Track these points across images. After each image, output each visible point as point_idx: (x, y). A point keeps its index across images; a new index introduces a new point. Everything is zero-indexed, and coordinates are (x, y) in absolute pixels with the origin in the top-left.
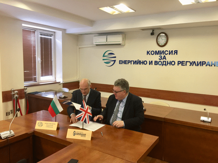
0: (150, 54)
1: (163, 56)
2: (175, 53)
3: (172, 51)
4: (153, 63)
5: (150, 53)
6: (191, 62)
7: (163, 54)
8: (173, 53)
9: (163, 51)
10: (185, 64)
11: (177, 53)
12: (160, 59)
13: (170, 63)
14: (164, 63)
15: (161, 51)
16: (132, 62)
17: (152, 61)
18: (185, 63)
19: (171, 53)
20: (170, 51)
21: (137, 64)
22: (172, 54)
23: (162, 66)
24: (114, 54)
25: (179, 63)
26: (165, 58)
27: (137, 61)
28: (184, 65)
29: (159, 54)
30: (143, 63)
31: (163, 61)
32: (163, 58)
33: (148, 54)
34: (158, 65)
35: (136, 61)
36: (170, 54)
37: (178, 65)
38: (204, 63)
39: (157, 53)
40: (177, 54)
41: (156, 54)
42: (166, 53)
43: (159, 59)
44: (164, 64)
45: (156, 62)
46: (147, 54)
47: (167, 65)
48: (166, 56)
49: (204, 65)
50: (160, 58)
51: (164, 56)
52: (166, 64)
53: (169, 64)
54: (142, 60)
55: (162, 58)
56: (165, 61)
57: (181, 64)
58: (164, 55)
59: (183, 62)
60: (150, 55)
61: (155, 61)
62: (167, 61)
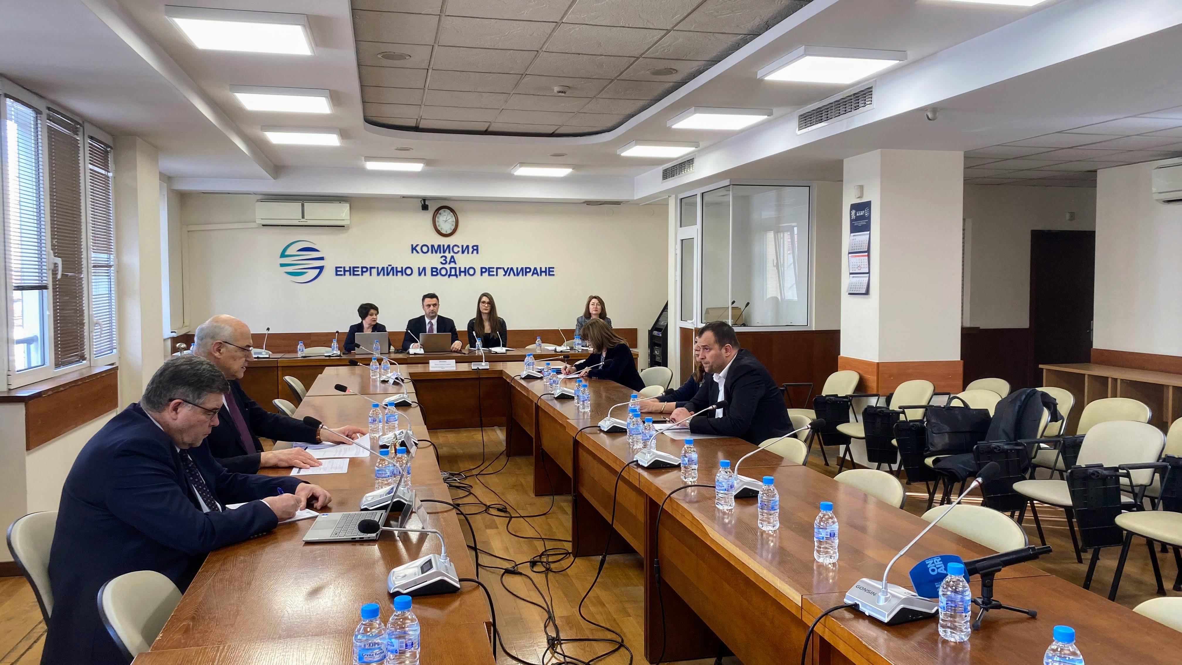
0: (418, 252)
1: (449, 256)
2: (474, 250)
3: (468, 247)
4: (428, 272)
5: (418, 249)
6: (506, 270)
7: (449, 252)
8: (471, 250)
9: (449, 246)
10: (495, 273)
11: (477, 250)
12: (444, 262)
13: (465, 272)
14: (453, 270)
15: (444, 246)
16: (374, 271)
17: (424, 269)
18: (495, 270)
19: (465, 250)
20: (462, 246)
21: (388, 274)
22: (468, 253)
23: (449, 277)
24: (318, 251)
25: (484, 270)
26: (454, 259)
27: (387, 268)
28: (494, 275)
29: (440, 253)
30: (403, 272)
31: (451, 268)
32: (450, 262)
33: (414, 251)
34: (439, 276)
35: (383, 268)
36: (463, 252)
37: (482, 275)
38: (528, 270)
39: (435, 249)
40: (477, 253)
41: (432, 253)
42: (456, 249)
43: (442, 263)
44: (453, 273)
45: (434, 270)
46: (412, 252)
47: (460, 275)
48: (455, 255)
49: (528, 274)
50: (442, 260)
51: (452, 257)
52: (458, 273)
53: (463, 274)
54: (399, 265)
55: (448, 260)
56: (455, 268)
57: (487, 273)
58: (452, 254)
59: (491, 270)
60: (418, 254)
61: (432, 268)
62: (457, 266)
